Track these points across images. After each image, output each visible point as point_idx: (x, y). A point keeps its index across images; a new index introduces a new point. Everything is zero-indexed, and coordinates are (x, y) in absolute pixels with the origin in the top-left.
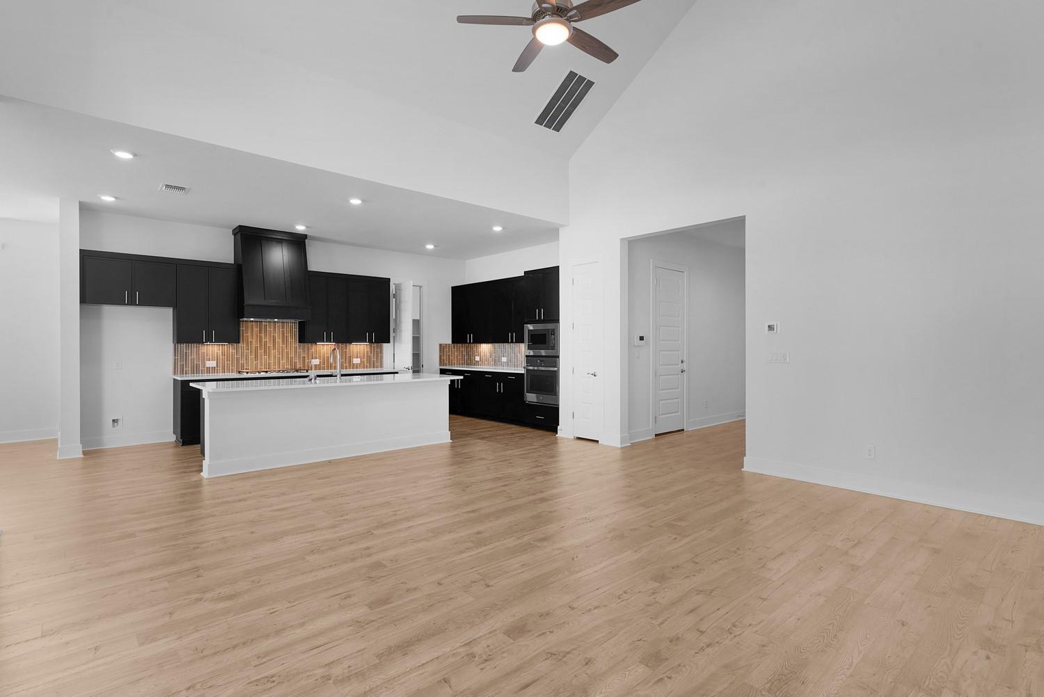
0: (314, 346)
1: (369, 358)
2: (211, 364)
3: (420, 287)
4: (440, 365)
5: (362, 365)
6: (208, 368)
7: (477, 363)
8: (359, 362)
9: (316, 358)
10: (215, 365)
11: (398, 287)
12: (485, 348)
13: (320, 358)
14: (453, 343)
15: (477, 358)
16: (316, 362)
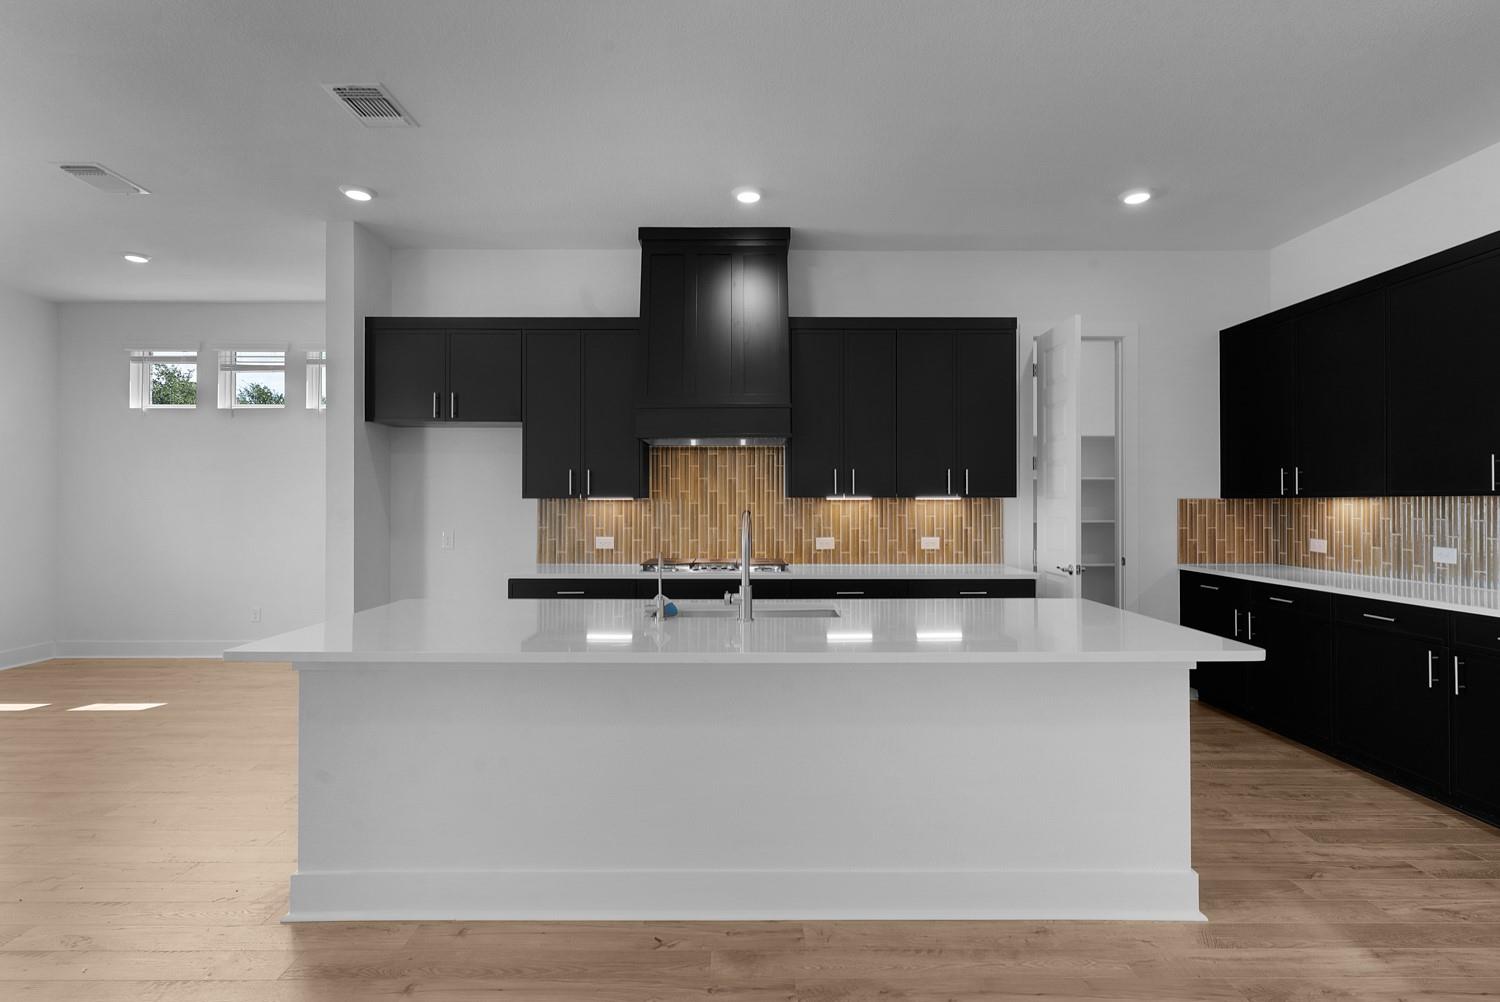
0: (822, 506)
1: (963, 536)
2: (605, 542)
3: (1117, 340)
4: (1183, 559)
5: (943, 554)
6: (600, 552)
7: (1317, 560)
8: (937, 546)
9: (827, 534)
10: (612, 546)
11: (1045, 344)
12: (1351, 514)
13: (836, 535)
14: (1224, 495)
15: (1318, 545)
16: (825, 543)
